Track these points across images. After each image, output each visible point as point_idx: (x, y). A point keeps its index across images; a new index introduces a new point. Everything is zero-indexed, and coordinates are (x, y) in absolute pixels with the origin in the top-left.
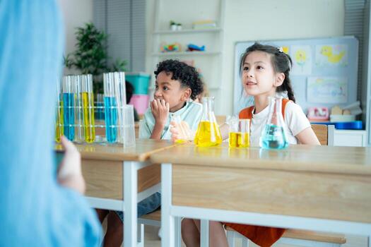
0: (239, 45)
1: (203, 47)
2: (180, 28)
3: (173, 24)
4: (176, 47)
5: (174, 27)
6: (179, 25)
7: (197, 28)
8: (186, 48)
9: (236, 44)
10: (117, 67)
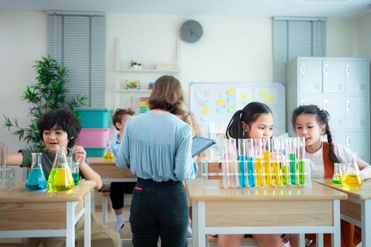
2: (140, 67)
3: (135, 64)
4: (137, 84)
5: (136, 66)
6: (139, 65)
8: (148, 86)
9: (191, 84)
10: (76, 101)
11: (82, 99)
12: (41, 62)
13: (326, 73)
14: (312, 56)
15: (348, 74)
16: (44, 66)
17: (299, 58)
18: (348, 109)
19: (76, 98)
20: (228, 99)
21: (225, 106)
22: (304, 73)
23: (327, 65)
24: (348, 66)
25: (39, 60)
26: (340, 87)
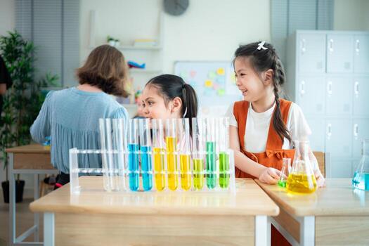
0: (178, 64)
1: (144, 65)
2: (118, 44)
3: (111, 39)
5: (113, 42)
6: (117, 41)
7: (137, 45)
9: (176, 62)
10: (47, 81)
11: (53, 79)
12: (5, 38)
13: (331, 50)
14: (317, 29)
15: (357, 50)
16: (11, 42)
17: (299, 32)
18: (356, 92)
19: (46, 79)
20: (217, 80)
21: (213, 89)
22: (304, 49)
23: (332, 40)
24: (358, 41)
25: (5, 36)
26: (347, 66)
